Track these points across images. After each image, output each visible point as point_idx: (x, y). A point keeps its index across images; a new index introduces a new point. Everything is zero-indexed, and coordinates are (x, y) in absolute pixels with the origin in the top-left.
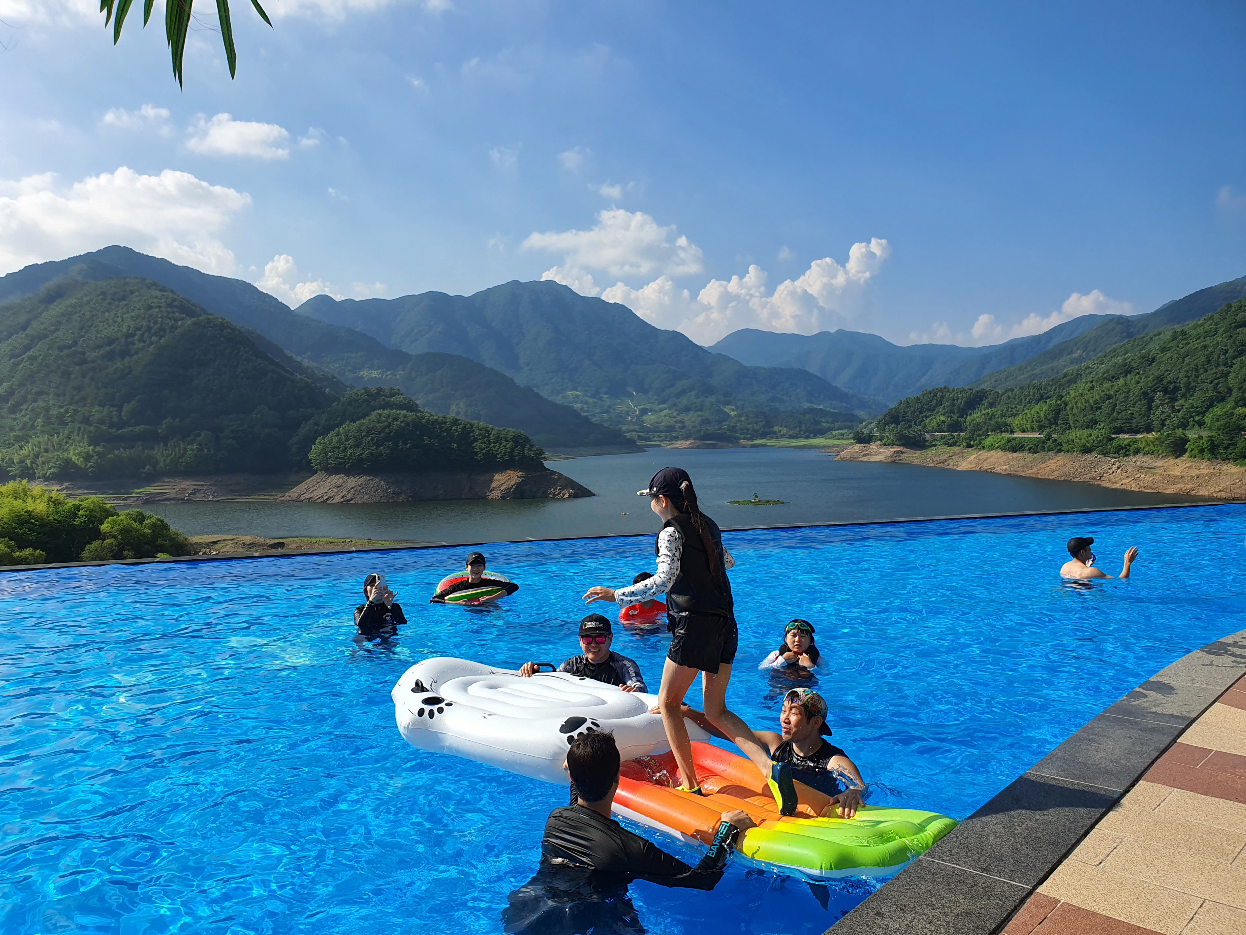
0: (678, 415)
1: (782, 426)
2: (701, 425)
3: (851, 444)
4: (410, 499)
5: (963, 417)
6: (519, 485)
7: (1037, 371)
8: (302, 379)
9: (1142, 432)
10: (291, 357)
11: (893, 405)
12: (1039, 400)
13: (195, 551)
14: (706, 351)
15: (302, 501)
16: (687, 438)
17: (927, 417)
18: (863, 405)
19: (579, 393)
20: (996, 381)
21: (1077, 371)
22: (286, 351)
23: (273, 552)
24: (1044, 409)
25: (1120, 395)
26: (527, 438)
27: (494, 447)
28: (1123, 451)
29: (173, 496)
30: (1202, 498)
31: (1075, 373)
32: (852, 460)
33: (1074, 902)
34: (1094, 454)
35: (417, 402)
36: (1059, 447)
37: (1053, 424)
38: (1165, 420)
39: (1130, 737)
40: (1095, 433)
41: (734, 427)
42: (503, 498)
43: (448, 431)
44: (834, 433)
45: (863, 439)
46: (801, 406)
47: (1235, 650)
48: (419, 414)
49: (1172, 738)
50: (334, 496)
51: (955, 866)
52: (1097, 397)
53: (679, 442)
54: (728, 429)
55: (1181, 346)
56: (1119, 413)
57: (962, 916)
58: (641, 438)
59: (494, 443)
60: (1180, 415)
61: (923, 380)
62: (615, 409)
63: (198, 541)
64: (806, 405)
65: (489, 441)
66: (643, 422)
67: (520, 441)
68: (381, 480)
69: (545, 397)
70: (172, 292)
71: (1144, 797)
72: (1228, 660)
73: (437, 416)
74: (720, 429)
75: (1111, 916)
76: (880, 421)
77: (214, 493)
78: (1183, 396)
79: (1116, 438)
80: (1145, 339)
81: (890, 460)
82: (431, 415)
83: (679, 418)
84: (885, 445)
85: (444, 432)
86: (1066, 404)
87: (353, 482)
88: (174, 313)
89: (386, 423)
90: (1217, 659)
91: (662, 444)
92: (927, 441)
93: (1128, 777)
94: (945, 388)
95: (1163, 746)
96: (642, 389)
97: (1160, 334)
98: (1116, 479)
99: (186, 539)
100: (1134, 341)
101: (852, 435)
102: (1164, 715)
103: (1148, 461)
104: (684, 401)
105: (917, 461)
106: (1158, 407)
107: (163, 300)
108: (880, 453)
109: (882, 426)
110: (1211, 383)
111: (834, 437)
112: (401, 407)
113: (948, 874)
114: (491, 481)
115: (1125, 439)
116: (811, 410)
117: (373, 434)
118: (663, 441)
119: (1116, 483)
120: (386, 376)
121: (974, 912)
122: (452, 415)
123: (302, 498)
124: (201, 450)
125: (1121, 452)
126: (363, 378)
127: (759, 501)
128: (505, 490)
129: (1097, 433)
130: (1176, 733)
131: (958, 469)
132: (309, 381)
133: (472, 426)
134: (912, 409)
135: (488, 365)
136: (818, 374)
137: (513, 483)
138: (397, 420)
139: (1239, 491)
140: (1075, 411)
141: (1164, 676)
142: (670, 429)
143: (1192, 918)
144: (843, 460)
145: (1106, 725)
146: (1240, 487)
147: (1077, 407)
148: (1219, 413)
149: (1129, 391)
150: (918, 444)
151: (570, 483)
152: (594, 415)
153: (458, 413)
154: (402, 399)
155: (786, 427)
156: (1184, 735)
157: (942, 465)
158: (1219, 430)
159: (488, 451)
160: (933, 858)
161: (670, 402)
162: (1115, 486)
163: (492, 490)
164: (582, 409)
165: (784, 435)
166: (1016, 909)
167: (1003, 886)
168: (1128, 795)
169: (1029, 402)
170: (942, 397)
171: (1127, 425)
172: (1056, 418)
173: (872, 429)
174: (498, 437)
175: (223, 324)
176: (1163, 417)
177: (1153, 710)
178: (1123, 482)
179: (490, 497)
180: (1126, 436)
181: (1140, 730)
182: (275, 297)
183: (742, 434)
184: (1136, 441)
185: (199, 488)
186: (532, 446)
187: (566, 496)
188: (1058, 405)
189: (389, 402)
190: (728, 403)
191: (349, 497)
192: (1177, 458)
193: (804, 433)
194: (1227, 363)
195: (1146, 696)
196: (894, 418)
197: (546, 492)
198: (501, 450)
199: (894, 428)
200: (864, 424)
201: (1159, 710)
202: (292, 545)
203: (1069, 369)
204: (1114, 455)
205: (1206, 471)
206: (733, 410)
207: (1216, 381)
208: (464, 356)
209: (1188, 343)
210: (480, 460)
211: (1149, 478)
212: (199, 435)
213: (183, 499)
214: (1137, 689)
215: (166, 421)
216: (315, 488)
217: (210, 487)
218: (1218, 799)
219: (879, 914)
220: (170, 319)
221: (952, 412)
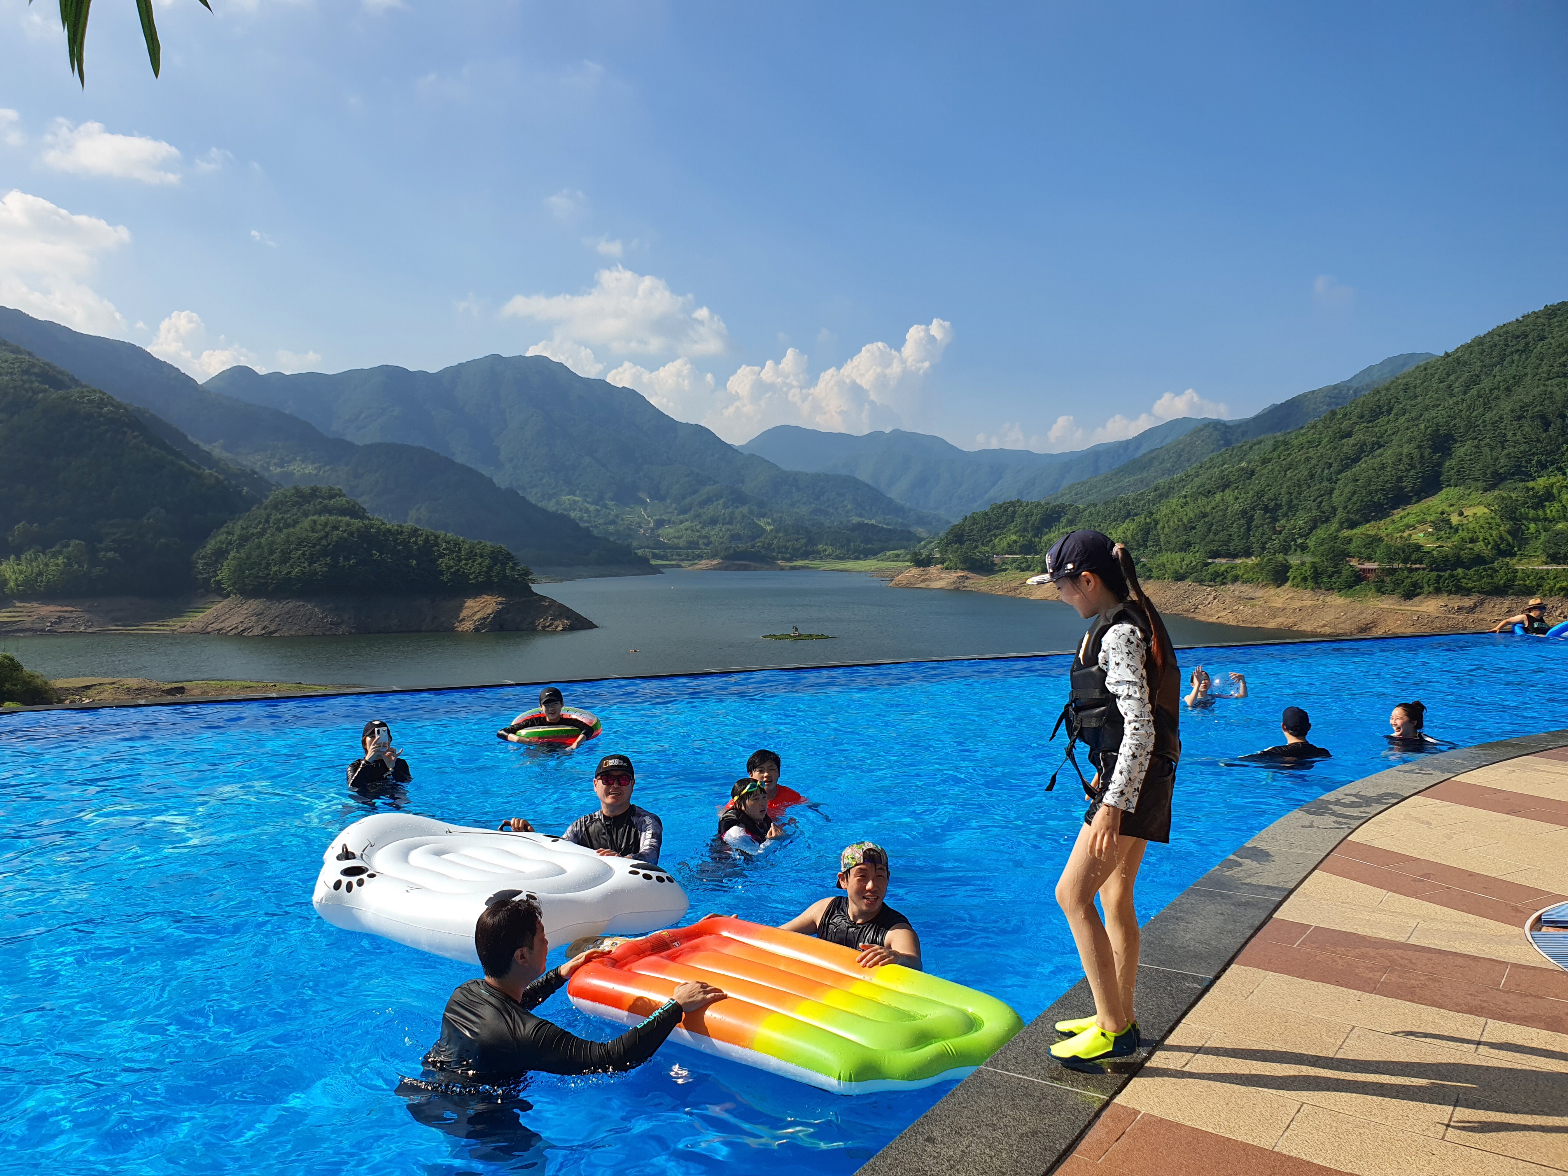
0: (702, 528)
1: (826, 544)
2: (730, 542)
3: (908, 567)
4: (353, 631)
5: (1037, 536)
6: (498, 614)
7: (1124, 483)
8: (211, 474)
9: (1241, 557)
10: (197, 445)
11: (956, 521)
12: (1126, 518)
13: (59, 699)
14: (736, 451)
15: (209, 633)
16: (714, 557)
17: (996, 536)
18: (921, 520)
19: (577, 499)
20: (1077, 494)
21: (1170, 483)
22: (190, 438)
23: (170, 699)
24: (1131, 528)
25: (1217, 512)
26: (509, 554)
27: (466, 564)
28: (1220, 578)
29: (28, 625)
30: (1303, 634)
31: (1166, 487)
32: (908, 587)
33: (1156, 1113)
34: (1188, 582)
35: (365, 506)
36: (1148, 574)
37: (1141, 546)
38: (1266, 543)
39: (1222, 914)
40: (1189, 557)
41: (770, 545)
42: (477, 630)
43: (406, 543)
44: (888, 553)
45: (923, 562)
46: (849, 521)
47: (1336, 808)
48: (366, 522)
49: (1268, 913)
50: (253, 626)
51: (1020, 1076)
52: (1191, 515)
53: (704, 562)
54: (763, 547)
55: (1283, 458)
56: (1215, 534)
57: (1027, 1136)
58: (655, 557)
59: (465, 559)
60: (1281, 537)
61: (992, 493)
62: (623, 520)
63: (65, 686)
64: (855, 520)
65: (459, 557)
66: (659, 536)
67: (499, 558)
68: (314, 607)
69: (533, 502)
70: (30, 354)
71: (1236, 983)
72: (1329, 820)
73: (392, 524)
74: (753, 546)
75: (1198, 1127)
76: (942, 540)
77: (88, 622)
78: (1285, 515)
79: (1212, 563)
80: (1244, 448)
81: (952, 587)
82: (383, 523)
83: (704, 533)
84: (947, 569)
85: (399, 544)
86: (1156, 523)
87: (278, 608)
88: (32, 382)
89: (323, 533)
90: (1318, 820)
91: (682, 564)
92: (996, 564)
93: (1219, 961)
94: (1018, 501)
95: (1257, 923)
96: (658, 496)
97: (1260, 442)
98: (1212, 612)
99: (46, 683)
100: (1232, 450)
101: (908, 557)
102: (1259, 886)
103: (1246, 590)
104: (709, 511)
105: (984, 589)
106: (1258, 527)
107: (17, 365)
108: (941, 578)
109: (945, 546)
110: (1314, 501)
111: (888, 559)
112: (343, 512)
113: (1012, 1087)
114: (461, 608)
115: (1222, 565)
116: (861, 526)
117: (305, 546)
118: (683, 560)
119: (1212, 615)
120: (324, 472)
121: (1042, 1131)
122: (409, 524)
123: (209, 629)
124: (68, 564)
125: (1218, 579)
126: (294, 474)
127: (800, 635)
128: (480, 620)
129: (1191, 558)
130: (1273, 907)
131: (1032, 598)
132: (221, 477)
133: (437, 537)
134: (979, 526)
135: (459, 459)
136: (870, 482)
137: (490, 611)
138: (338, 529)
139: (1342, 626)
140: (1166, 530)
141: (1259, 840)
142: (692, 545)
143: (1289, 1126)
144: (898, 586)
145: (1196, 900)
146: (1344, 622)
147: (1169, 527)
148: (1323, 536)
149: (1227, 509)
150: (986, 568)
151: (564, 612)
152: (596, 526)
153: (418, 521)
154: (344, 502)
155: (831, 545)
156: (1281, 909)
157: (1013, 593)
158: (1323, 555)
159: (458, 570)
160: (995, 1068)
161: (692, 512)
162: (1210, 620)
163: (462, 620)
164: (581, 518)
165: (829, 555)
166: (1090, 1124)
167: (1076, 1098)
168: (1219, 982)
169: (1115, 520)
170: (1014, 512)
171: (1225, 548)
172: (1145, 540)
173: (932, 549)
174: (472, 552)
175: (102, 400)
176: (1263, 540)
177: (1248, 881)
178: (1219, 615)
179: (460, 629)
180: (1224, 561)
181: (1233, 904)
182: (176, 366)
183: (778, 553)
184: (1234, 567)
185: (66, 615)
186: (516, 564)
187: (560, 628)
188: (1147, 524)
189: (326, 506)
190: (764, 516)
191: (272, 628)
192: (1278, 587)
193: (853, 553)
194: (1331, 479)
195: (1240, 865)
196: (957, 537)
197: (533, 623)
198: (474, 569)
199: (958, 548)
200: (923, 543)
201: (1254, 881)
202: (195, 691)
203: (1161, 481)
204: (1210, 583)
205: (1309, 603)
206: (769, 524)
207: (1319, 499)
208: (428, 447)
209: (1289, 455)
210: (447, 583)
211: (1248, 610)
212: (68, 546)
213: (43, 630)
214: (1232, 857)
215: (20, 525)
216: (227, 616)
217: (82, 614)
218: (1316, 983)
219: (930, 1140)
220: (27, 391)
221: (1025, 530)
